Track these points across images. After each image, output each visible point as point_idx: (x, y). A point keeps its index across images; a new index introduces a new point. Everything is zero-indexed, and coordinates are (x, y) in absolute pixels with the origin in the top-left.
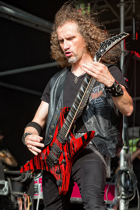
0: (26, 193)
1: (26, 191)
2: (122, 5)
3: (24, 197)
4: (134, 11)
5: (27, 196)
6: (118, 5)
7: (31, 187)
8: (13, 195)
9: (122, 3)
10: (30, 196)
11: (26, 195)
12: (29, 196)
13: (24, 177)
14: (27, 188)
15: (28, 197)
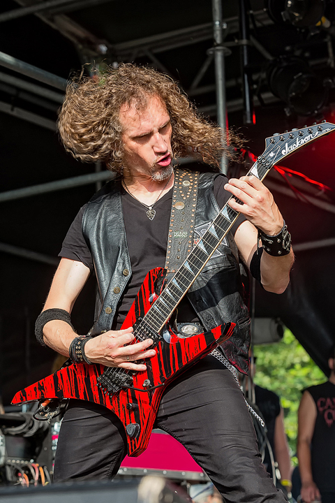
0: (35, 462)
1: (35, 457)
2: (218, 50)
3: (32, 471)
4: (246, 63)
5: (38, 467)
6: (210, 52)
7: (46, 449)
8: (10, 465)
9: (218, 45)
10: (45, 468)
11: (37, 465)
12: (43, 468)
13: (31, 425)
14: (37, 449)
15: (41, 469)
